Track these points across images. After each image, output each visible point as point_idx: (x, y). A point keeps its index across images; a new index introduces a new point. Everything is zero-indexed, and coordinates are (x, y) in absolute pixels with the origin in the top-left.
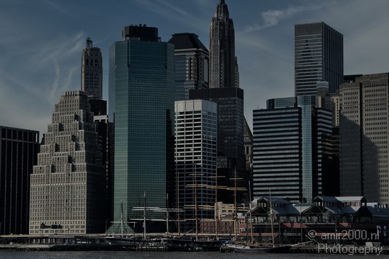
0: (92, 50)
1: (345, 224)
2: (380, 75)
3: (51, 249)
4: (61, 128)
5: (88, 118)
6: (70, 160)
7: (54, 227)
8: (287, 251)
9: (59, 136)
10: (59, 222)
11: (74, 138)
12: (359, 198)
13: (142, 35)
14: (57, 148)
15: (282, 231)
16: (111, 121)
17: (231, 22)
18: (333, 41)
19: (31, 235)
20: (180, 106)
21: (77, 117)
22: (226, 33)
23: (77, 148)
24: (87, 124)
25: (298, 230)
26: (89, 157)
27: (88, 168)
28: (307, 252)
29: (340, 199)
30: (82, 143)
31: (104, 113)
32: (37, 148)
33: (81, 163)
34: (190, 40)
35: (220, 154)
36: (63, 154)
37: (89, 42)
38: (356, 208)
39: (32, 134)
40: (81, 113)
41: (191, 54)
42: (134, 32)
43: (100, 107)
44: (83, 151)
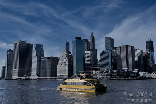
0: (67, 42)
1: (125, 74)
2: (124, 46)
3: (63, 80)
4: (63, 57)
5: (68, 55)
6: (65, 63)
7: (62, 76)
8: (113, 80)
9: (63, 58)
10: (63, 75)
11: (65, 59)
12: (127, 69)
13: (78, 38)
14: (62, 61)
15: (111, 76)
16: (72, 55)
17: (94, 37)
18: (112, 40)
19: (57, 77)
20: (86, 52)
21: (66, 55)
22: (93, 39)
23: (66, 60)
24: (68, 56)
25: (115, 75)
26: (68, 62)
27: (68, 64)
28: (117, 80)
29: (123, 69)
30: (67, 59)
31: (70, 54)
32: (58, 61)
33: (67, 63)
34: (86, 40)
35: (93, 62)
36: (63, 62)
37: (67, 41)
38: (126, 71)
39: (57, 58)
40: (67, 54)
41: (86, 43)
42: (77, 38)
43: (70, 53)
44: (67, 61)
